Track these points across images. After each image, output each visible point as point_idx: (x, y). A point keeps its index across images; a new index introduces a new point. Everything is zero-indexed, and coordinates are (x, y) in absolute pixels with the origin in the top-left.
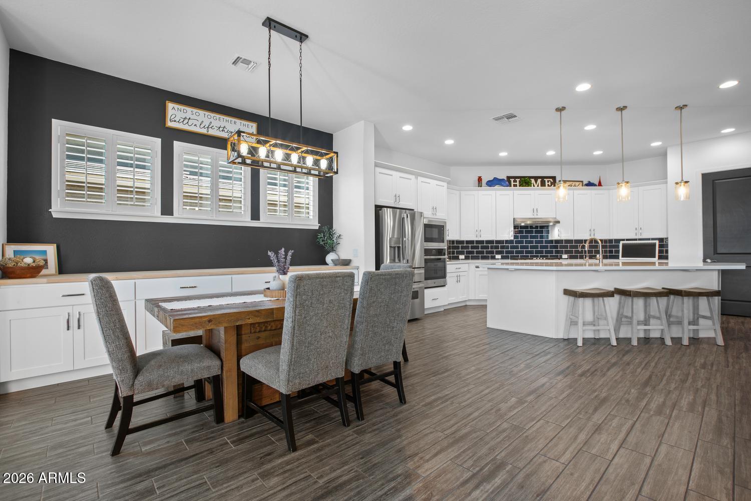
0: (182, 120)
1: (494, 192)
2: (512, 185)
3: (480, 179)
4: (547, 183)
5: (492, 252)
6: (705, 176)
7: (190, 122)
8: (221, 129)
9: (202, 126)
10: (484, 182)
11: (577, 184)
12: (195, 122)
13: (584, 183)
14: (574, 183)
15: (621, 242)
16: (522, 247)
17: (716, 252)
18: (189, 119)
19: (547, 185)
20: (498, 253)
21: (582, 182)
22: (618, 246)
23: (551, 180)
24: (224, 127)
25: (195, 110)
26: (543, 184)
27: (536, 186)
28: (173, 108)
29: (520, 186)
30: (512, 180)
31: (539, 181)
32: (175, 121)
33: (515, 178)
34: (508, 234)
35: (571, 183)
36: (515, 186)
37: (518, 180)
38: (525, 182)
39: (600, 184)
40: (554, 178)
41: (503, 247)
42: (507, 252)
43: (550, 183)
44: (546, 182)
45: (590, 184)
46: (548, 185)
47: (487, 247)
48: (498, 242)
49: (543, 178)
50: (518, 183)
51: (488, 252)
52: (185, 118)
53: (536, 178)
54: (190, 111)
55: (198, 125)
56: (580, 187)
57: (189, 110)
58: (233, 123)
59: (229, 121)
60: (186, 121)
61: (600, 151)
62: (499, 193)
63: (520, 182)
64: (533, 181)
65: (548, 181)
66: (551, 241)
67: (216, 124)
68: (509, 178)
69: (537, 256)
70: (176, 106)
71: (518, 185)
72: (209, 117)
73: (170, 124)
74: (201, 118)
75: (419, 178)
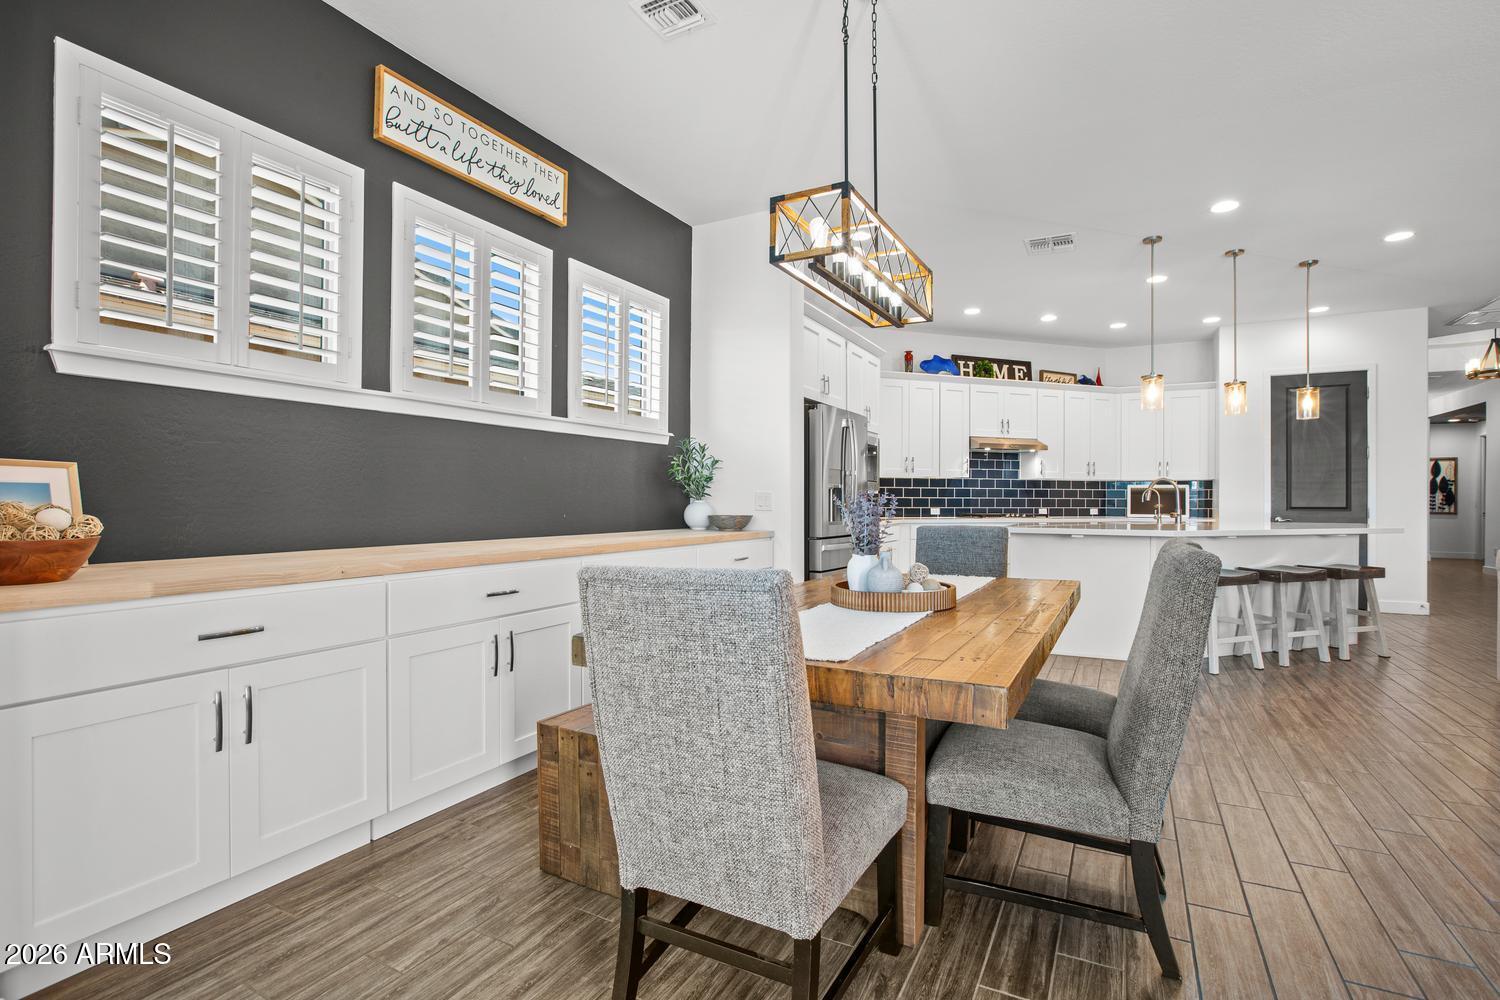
0: (413, 128)
1: (934, 385)
2: (962, 373)
3: (908, 357)
4: (1017, 374)
5: (924, 503)
6: (1275, 380)
7: (434, 137)
8: (497, 171)
9: (457, 155)
10: (917, 361)
11: (1068, 378)
12: (443, 141)
13: (1079, 378)
14: (1063, 377)
15: (1129, 487)
16: (992, 493)
17: (1290, 507)
18: (430, 129)
19: (1017, 377)
20: (935, 503)
21: (1075, 375)
22: (1123, 494)
23: (1024, 368)
24: (503, 169)
25: (444, 109)
26: (1011, 375)
27: (1000, 376)
28: (394, 90)
29: (974, 375)
30: (962, 363)
31: (1005, 367)
32: (397, 127)
33: (967, 359)
34: (958, 468)
35: (1059, 376)
36: (967, 374)
37: (971, 364)
38: (983, 368)
39: (1099, 382)
40: (1028, 365)
41: (943, 493)
42: (951, 503)
43: (1021, 374)
44: (1016, 371)
45: (1085, 381)
46: (1020, 379)
47: (915, 493)
48: (936, 482)
49: (1011, 363)
50: (971, 370)
51: (918, 503)
52: (421, 125)
53: (1000, 363)
54: (432, 108)
55: (449, 150)
56: (1072, 384)
57: (432, 103)
58: (521, 161)
59: (514, 154)
60: (423, 133)
61: (1121, 322)
62: (945, 385)
63: (974, 366)
64: (995, 367)
65: (1019, 370)
66: (1022, 483)
67: (487, 155)
68: (956, 358)
69: (1015, 511)
70: (403, 87)
71: (971, 373)
72: (474, 134)
73: (386, 133)
74: (455, 132)
75: (850, 344)
